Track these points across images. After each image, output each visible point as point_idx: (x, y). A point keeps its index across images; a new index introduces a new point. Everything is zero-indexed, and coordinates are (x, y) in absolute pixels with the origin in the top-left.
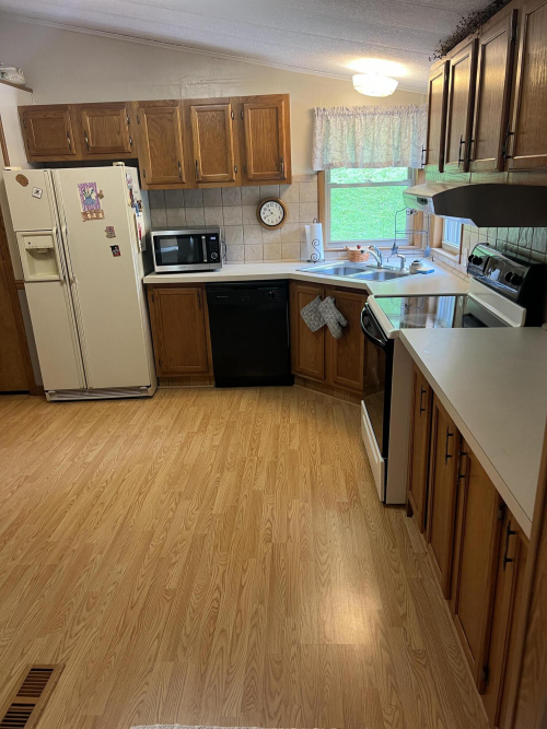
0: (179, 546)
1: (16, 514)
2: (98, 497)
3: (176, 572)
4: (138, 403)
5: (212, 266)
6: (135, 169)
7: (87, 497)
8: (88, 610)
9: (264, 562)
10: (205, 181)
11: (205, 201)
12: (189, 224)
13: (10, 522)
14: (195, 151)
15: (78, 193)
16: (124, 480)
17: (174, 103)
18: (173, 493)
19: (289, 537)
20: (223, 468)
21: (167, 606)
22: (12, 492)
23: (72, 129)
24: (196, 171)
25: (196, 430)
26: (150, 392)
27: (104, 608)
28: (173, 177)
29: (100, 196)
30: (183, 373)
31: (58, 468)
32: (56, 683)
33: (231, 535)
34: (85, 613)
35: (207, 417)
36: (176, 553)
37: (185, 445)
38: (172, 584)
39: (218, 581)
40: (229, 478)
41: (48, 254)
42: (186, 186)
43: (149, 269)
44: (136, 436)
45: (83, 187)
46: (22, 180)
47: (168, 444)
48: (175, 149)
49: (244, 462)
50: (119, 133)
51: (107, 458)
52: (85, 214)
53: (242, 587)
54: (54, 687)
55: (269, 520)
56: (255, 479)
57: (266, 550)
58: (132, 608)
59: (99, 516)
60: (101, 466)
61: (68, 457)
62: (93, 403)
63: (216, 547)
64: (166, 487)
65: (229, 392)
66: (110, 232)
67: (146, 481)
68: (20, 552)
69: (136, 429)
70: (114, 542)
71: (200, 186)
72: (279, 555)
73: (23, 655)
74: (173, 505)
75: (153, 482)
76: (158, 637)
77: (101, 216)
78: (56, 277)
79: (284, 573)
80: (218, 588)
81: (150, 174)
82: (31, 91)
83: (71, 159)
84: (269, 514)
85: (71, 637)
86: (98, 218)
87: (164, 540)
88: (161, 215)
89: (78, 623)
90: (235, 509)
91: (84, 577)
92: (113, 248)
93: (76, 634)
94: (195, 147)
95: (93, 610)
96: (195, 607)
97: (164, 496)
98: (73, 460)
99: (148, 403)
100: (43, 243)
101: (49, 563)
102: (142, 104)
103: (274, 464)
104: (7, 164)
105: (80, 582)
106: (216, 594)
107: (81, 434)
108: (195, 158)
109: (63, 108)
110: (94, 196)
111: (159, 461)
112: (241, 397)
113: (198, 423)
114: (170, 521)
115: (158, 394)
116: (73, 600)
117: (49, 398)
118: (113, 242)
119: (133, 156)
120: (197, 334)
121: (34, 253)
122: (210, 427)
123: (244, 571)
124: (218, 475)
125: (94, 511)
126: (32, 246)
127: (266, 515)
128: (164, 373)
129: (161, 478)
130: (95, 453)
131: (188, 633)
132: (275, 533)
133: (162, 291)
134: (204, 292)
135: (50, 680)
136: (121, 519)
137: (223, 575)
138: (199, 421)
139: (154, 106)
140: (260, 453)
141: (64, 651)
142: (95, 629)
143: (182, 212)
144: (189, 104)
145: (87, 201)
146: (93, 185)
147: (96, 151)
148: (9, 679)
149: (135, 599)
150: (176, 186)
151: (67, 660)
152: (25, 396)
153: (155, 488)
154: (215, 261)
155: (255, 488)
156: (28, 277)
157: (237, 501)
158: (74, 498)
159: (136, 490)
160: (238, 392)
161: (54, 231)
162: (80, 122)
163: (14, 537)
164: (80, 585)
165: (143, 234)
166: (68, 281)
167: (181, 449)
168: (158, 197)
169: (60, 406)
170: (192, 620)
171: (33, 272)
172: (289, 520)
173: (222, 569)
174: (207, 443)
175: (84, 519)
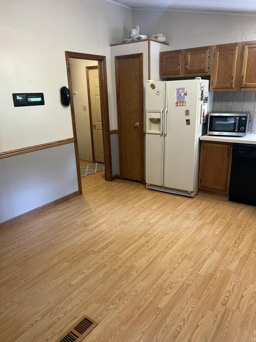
0: (174, 285)
1: (112, 238)
2: (148, 242)
3: (166, 299)
4: (185, 199)
5: (240, 134)
6: (208, 81)
7: (143, 240)
8: (119, 300)
9: (216, 317)
10: (246, 87)
11: (245, 98)
12: (233, 110)
13: (109, 241)
14: (243, 70)
15: (176, 92)
16: (162, 238)
17: (236, 44)
18: (183, 254)
19: (238, 307)
20: (214, 249)
21: (154, 316)
22: (116, 227)
23: (181, 62)
24: (241, 82)
25: (208, 222)
26: (192, 195)
27: (126, 302)
28: (227, 85)
29: (186, 94)
30: (211, 189)
31: (137, 221)
32: (91, 331)
33: (203, 291)
34: (117, 301)
35: (217, 217)
36: (171, 288)
37: (199, 229)
38: (162, 305)
39: (186, 316)
40: (216, 256)
41: (158, 121)
42: (234, 90)
43: (204, 133)
44: (177, 216)
45: (178, 90)
46: (153, 86)
47: (191, 225)
48: (231, 69)
49: (228, 249)
50: (203, 62)
51: (160, 223)
52: (177, 103)
53: (197, 326)
54: (89, 333)
55: (229, 291)
56: (231, 262)
57: (220, 310)
58: (138, 309)
59: (144, 252)
60: (155, 227)
61: (143, 217)
62: (165, 194)
63: (193, 294)
64: (181, 249)
65: (235, 205)
66: (187, 112)
67: (172, 242)
68: (106, 257)
69: (178, 213)
70: (145, 269)
71: (243, 90)
72: (227, 316)
73: (86, 308)
74: (180, 260)
75: (175, 244)
76: (142, 332)
77: (184, 104)
78: (159, 132)
79: (226, 330)
80: (184, 320)
81: (215, 83)
82: (168, 44)
83: (178, 76)
84: (231, 287)
85: (107, 310)
86: (182, 105)
87: (168, 278)
88: (219, 105)
89: (113, 305)
90: (212, 275)
91: (124, 282)
92: (187, 120)
93: (109, 310)
94: (243, 68)
95: (121, 301)
96: (168, 324)
97: (178, 253)
98: (145, 220)
99: (190, 200)
100: (156, 116)
101: (114, 267)
102: (218, 46)
103: (246, 257)
104: (149, 79)
105: (123, 282)
106: (182, 323)
107: (153, 208)
108: (243, 74)
109: (179, 51)
110: (182, 95)
111: (183, 233)
112: (242, 209)
113: (211, 219)
114: (175, 269)
115: (196, 197)
116: (116, 291)
117: (147, 187)
118: (188, 118)
119: (208, 74)
120: (223, 170)
121: (152, 120)
122: (216, 223)
123: (203, 317)
124: (211, 252)
125: (142, 249)
126: (152, 117)
127: (229, 287)
128: (202, 187)
129: (179, 243)
130: (155, 219)
131: (158, 339)
132: (230, 301)
133: (209, 145)
134: (232, 148)
135: (89, 328)
136: (153, 258)
137: (190, 314)
138: (212, 217)
139: (225, 47)
140: (240, 247)
141: (101, 316)
142: (117, 312)
143: (230, 104)
144: (244, 44)
145: (179, 96)
146: (183, 89)
147: (190, 72)
148: (76, 318)
149: (141, 305)
150: (228, 90)
151: (100, 321)
152: (139, 183)
153: (175, 248)
154: (242, 132)
155: (229, 268)
156: (148, 131)
157: (215, 272)
158: (137, 239)
159: (166, 245)
160: (241, 206)
161: (162, 111)
162: (186, 58)
163: (107, 249)
164: (121, 285)
165: (205, 114)
166: (163, 135)
167: (196, 231)
168: (219, 95)
169: (151, 192)
170: (163, 332)
171: (150, 129)
172: (242, 297)
173: (191, 309)
174: (211, 232)
175: (137, 251)
